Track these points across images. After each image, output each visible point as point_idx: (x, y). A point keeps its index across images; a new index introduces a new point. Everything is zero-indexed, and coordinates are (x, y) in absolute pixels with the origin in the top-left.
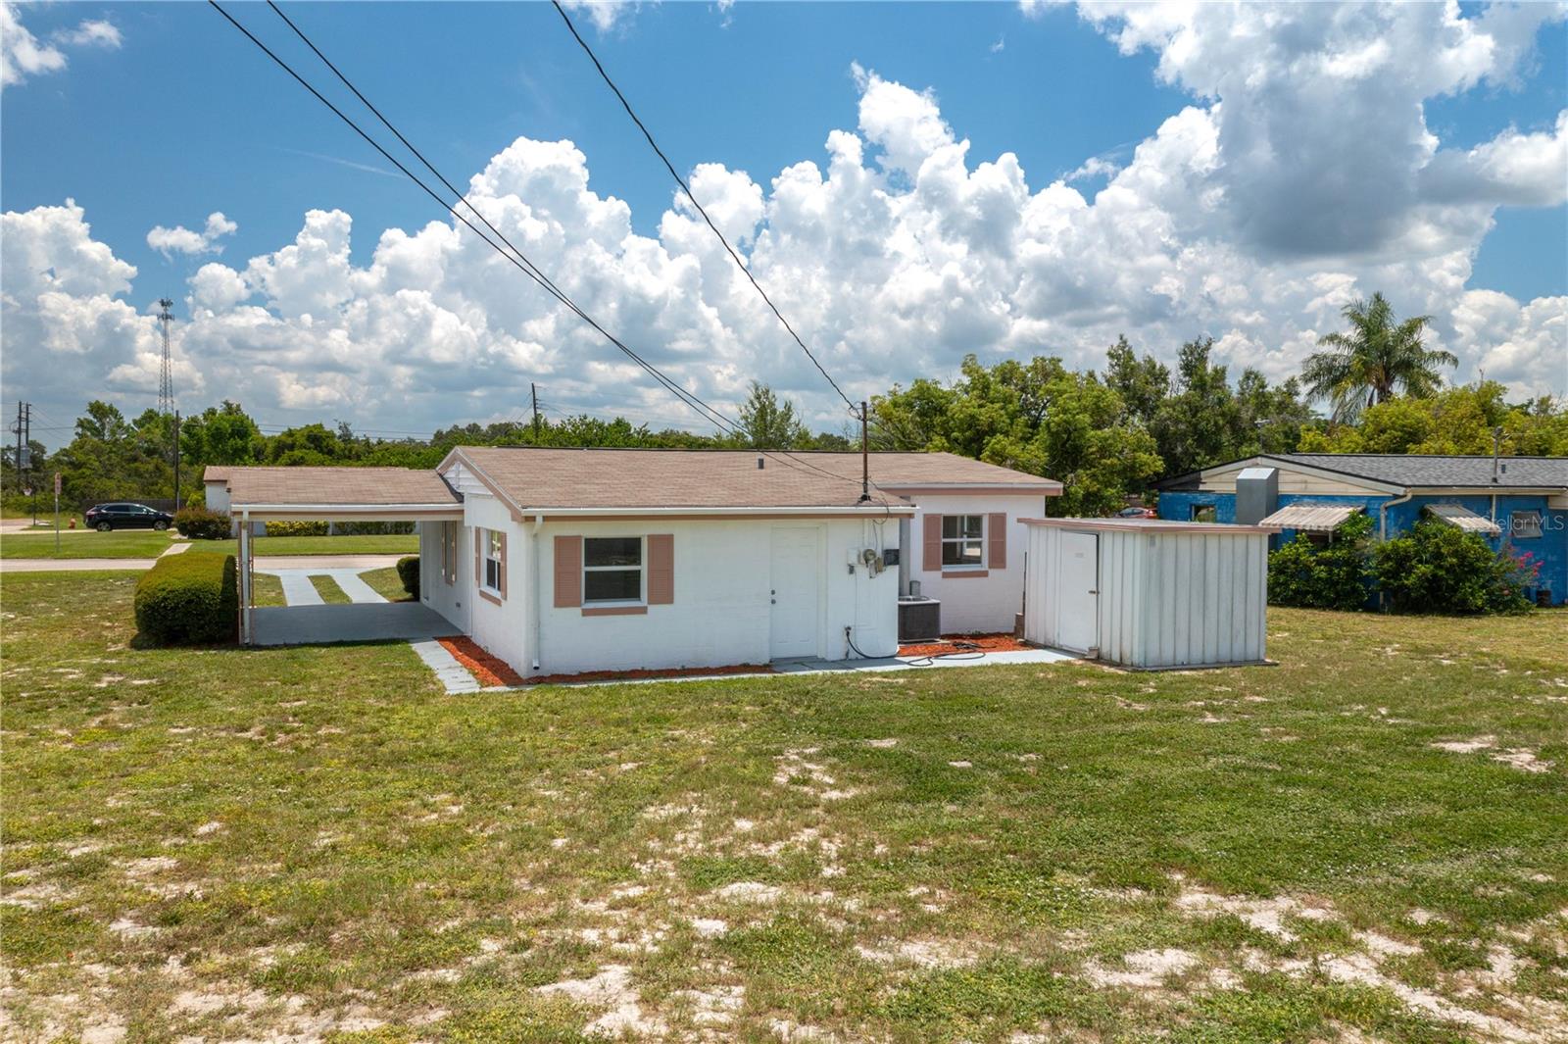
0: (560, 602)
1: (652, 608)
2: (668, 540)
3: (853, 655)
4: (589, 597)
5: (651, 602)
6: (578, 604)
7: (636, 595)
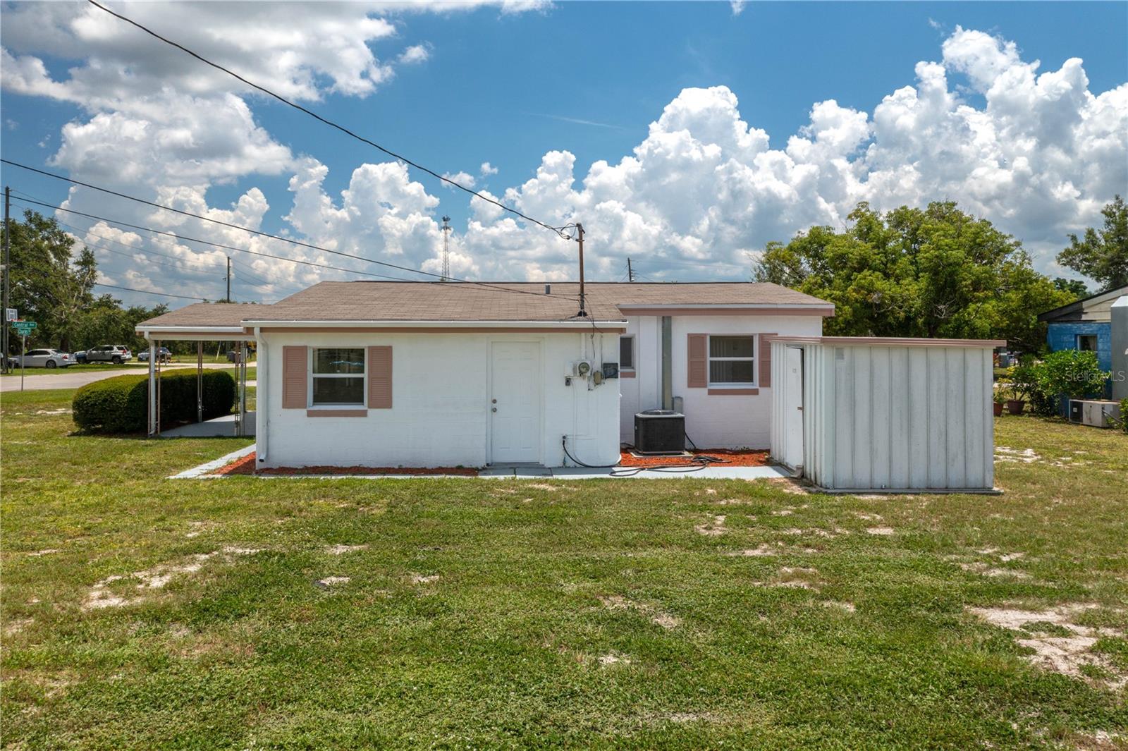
0: (288, 403)
1: (371, 412)
2: (388, 351)
3: (570, 463)
4: (318, 399)
5: (369, 407)
6: (303, 406)
7: (360, 400)
